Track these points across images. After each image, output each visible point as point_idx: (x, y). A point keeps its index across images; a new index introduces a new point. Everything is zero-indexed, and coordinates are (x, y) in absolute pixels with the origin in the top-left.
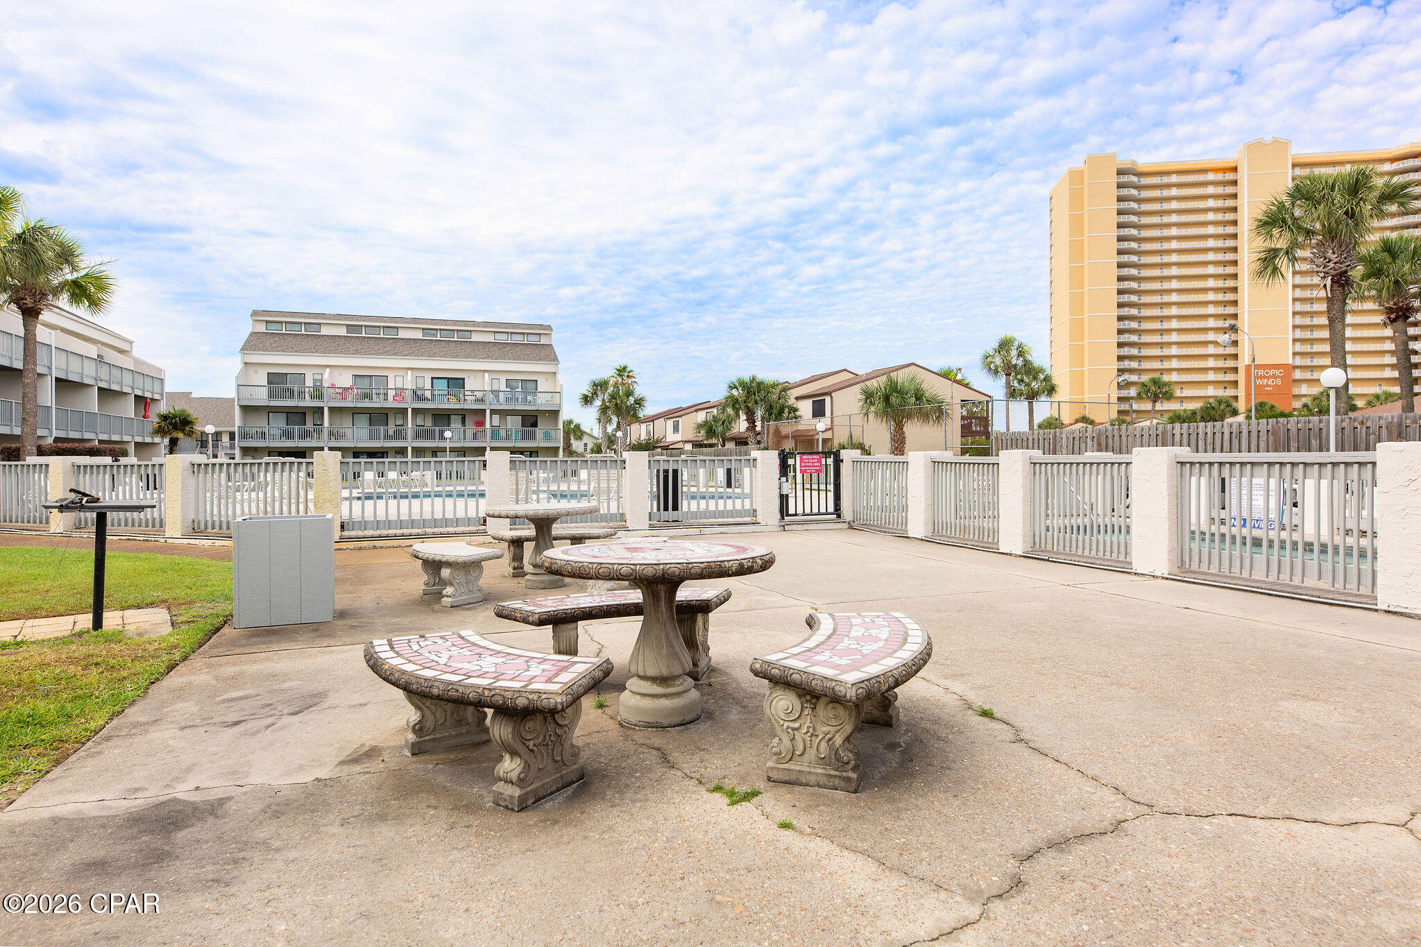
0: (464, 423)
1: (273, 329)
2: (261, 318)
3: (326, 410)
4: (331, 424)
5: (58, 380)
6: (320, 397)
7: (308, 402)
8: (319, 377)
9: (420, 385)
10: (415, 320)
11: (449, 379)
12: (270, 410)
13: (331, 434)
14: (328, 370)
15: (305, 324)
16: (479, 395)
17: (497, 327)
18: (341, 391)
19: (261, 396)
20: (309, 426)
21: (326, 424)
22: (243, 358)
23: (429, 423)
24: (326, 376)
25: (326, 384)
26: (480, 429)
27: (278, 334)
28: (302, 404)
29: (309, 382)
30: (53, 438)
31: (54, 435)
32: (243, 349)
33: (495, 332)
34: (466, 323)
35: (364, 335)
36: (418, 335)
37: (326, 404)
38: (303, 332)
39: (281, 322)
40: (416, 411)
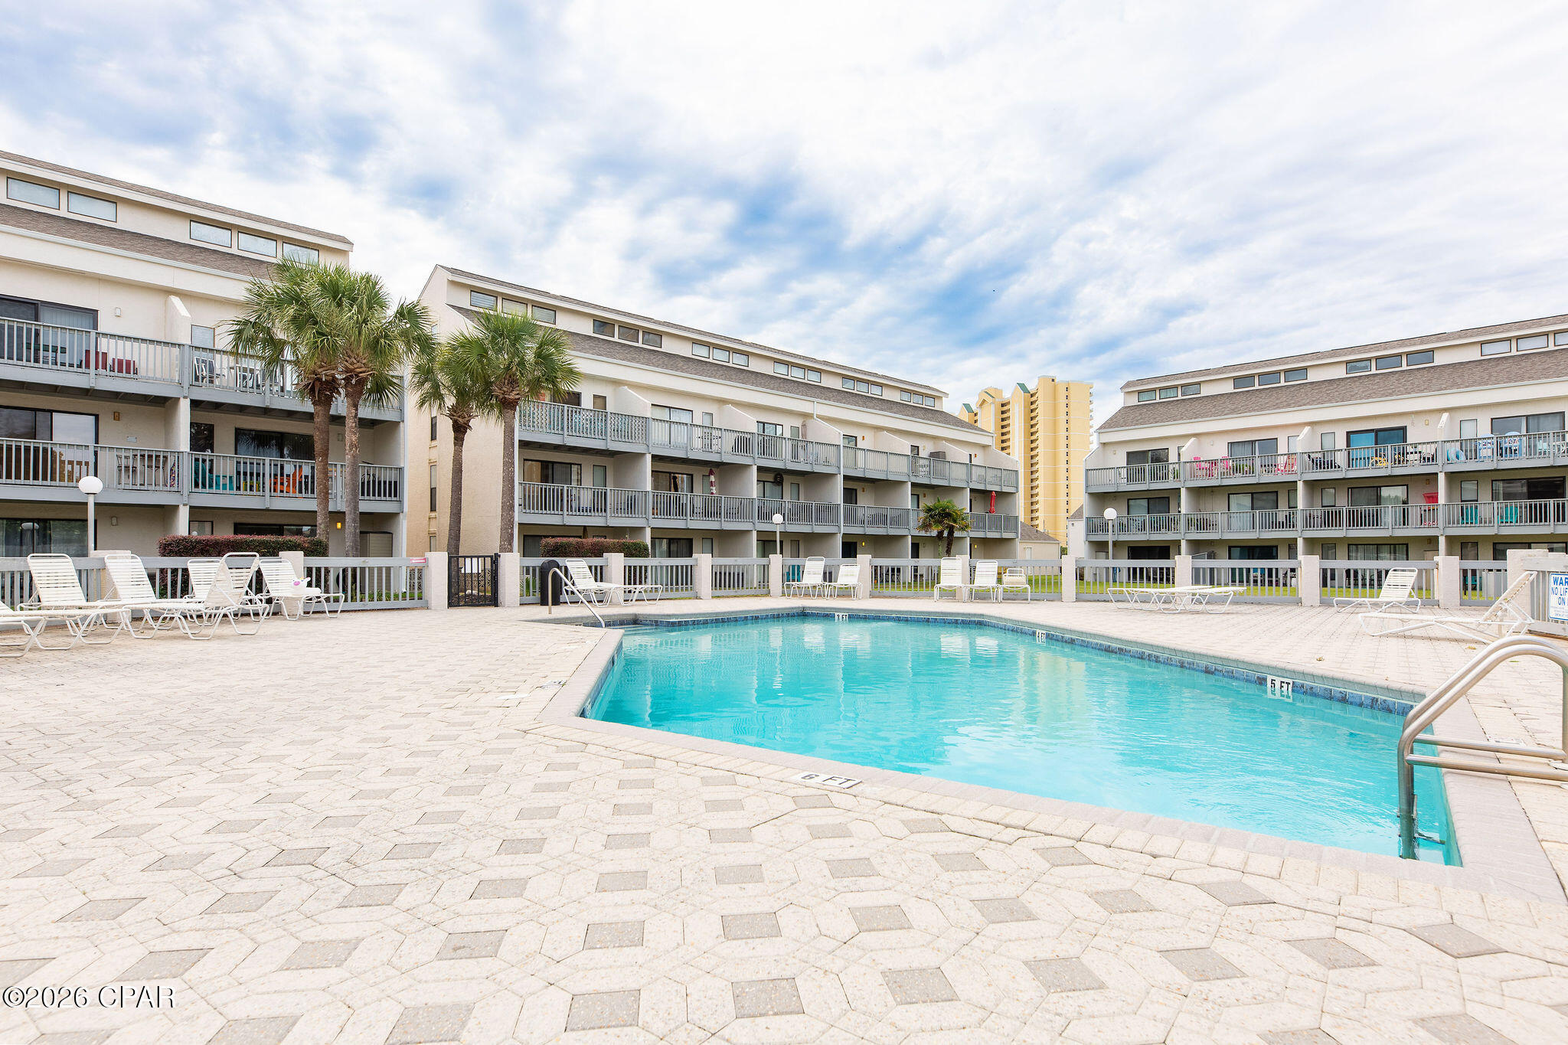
9: (1328, 446)
10: (1335, 352)
11: (1377, 431)
15: (1182, 386)
16: (1428, 451)
17: (1486, 333)
18: (1207, 465)
30: (842, 534)
31: (842, 532)
33: (1482, 343)
34: (1422, 339)
35: (1257, 387)
36: (1340, 372)
40: (1312, 485)
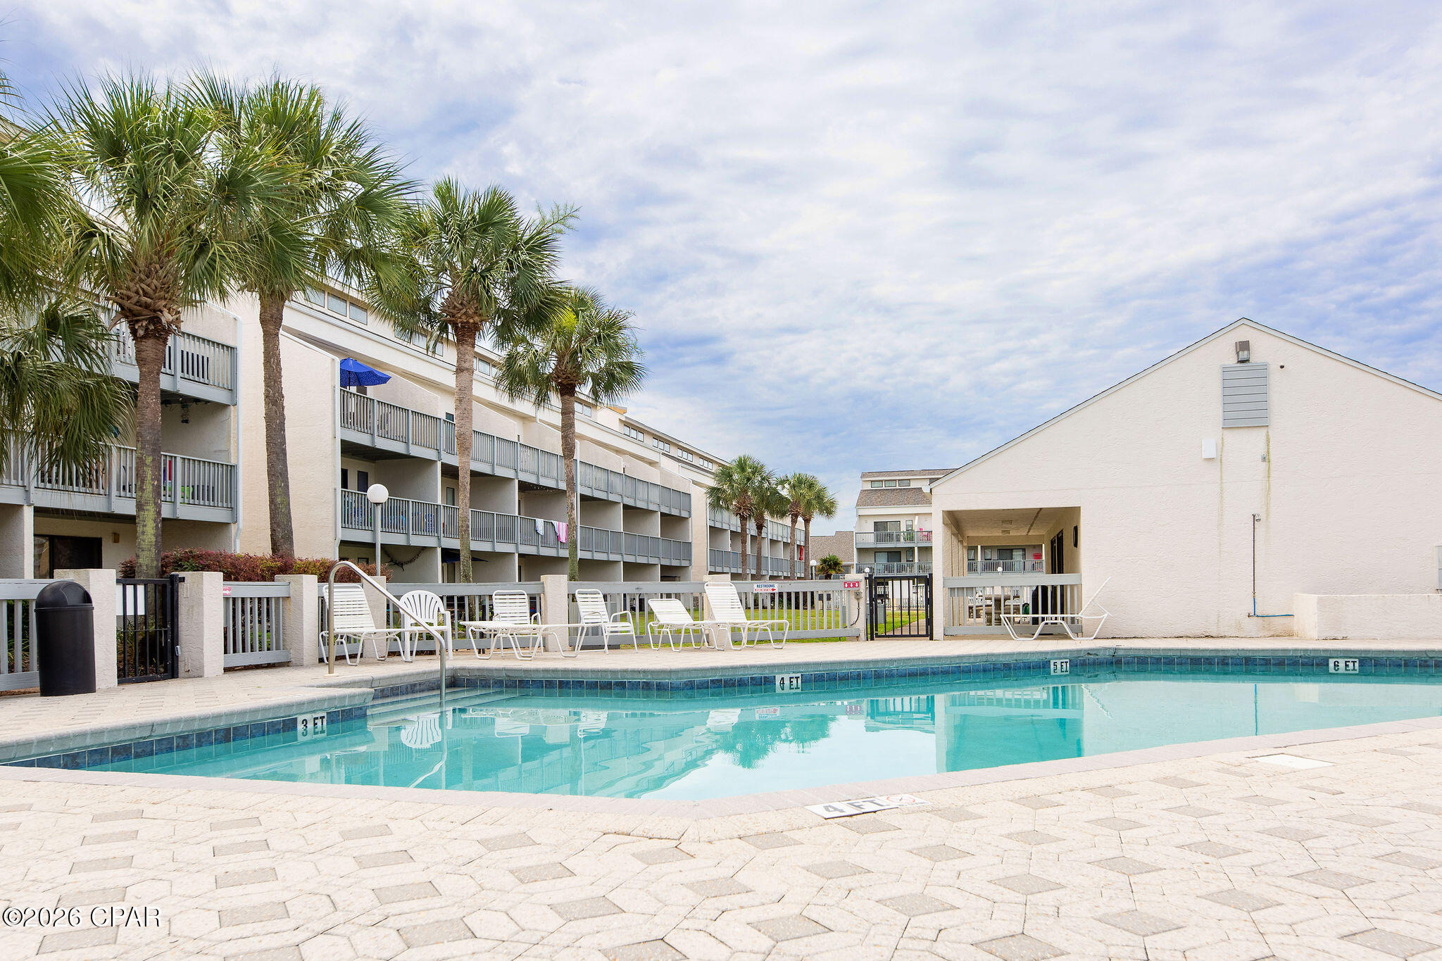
0: (1024, 555)
1: (877, 486)
2: (868, 479)
3: (916, 549)
4: (919, 561)
5: (584, 498)
6: (912, 539)
7: (902, 544)
8: (910, 523)
12: (876, 551)
13: (920, 568)
14: (917, 517)
19: (870, 541)
20: (904, 561)
21: (916, 561)
22: (857, 512)
23: (995, 556)
24: (916, 522)
25: (916, 529)
26: (1038, 561)
27: (880, 490)
28: (899, 545)
29: (903, 528)
32: (857, 505)
37: (915, 545)
38: (898, 487)
39: (882, 481)
